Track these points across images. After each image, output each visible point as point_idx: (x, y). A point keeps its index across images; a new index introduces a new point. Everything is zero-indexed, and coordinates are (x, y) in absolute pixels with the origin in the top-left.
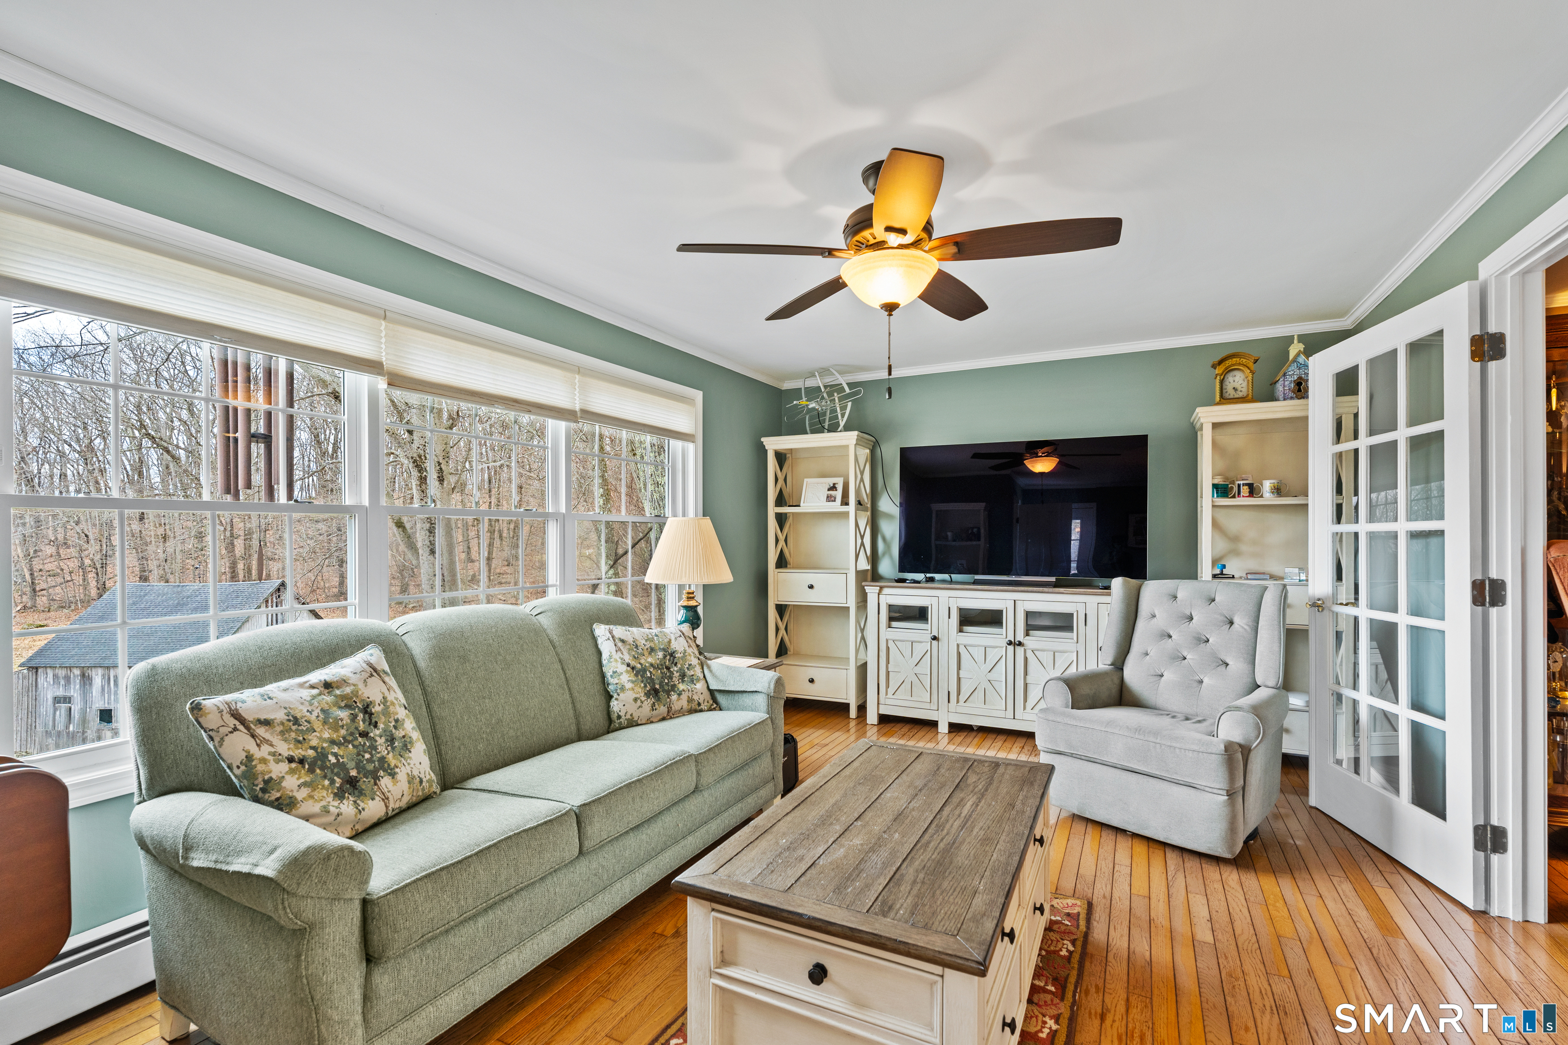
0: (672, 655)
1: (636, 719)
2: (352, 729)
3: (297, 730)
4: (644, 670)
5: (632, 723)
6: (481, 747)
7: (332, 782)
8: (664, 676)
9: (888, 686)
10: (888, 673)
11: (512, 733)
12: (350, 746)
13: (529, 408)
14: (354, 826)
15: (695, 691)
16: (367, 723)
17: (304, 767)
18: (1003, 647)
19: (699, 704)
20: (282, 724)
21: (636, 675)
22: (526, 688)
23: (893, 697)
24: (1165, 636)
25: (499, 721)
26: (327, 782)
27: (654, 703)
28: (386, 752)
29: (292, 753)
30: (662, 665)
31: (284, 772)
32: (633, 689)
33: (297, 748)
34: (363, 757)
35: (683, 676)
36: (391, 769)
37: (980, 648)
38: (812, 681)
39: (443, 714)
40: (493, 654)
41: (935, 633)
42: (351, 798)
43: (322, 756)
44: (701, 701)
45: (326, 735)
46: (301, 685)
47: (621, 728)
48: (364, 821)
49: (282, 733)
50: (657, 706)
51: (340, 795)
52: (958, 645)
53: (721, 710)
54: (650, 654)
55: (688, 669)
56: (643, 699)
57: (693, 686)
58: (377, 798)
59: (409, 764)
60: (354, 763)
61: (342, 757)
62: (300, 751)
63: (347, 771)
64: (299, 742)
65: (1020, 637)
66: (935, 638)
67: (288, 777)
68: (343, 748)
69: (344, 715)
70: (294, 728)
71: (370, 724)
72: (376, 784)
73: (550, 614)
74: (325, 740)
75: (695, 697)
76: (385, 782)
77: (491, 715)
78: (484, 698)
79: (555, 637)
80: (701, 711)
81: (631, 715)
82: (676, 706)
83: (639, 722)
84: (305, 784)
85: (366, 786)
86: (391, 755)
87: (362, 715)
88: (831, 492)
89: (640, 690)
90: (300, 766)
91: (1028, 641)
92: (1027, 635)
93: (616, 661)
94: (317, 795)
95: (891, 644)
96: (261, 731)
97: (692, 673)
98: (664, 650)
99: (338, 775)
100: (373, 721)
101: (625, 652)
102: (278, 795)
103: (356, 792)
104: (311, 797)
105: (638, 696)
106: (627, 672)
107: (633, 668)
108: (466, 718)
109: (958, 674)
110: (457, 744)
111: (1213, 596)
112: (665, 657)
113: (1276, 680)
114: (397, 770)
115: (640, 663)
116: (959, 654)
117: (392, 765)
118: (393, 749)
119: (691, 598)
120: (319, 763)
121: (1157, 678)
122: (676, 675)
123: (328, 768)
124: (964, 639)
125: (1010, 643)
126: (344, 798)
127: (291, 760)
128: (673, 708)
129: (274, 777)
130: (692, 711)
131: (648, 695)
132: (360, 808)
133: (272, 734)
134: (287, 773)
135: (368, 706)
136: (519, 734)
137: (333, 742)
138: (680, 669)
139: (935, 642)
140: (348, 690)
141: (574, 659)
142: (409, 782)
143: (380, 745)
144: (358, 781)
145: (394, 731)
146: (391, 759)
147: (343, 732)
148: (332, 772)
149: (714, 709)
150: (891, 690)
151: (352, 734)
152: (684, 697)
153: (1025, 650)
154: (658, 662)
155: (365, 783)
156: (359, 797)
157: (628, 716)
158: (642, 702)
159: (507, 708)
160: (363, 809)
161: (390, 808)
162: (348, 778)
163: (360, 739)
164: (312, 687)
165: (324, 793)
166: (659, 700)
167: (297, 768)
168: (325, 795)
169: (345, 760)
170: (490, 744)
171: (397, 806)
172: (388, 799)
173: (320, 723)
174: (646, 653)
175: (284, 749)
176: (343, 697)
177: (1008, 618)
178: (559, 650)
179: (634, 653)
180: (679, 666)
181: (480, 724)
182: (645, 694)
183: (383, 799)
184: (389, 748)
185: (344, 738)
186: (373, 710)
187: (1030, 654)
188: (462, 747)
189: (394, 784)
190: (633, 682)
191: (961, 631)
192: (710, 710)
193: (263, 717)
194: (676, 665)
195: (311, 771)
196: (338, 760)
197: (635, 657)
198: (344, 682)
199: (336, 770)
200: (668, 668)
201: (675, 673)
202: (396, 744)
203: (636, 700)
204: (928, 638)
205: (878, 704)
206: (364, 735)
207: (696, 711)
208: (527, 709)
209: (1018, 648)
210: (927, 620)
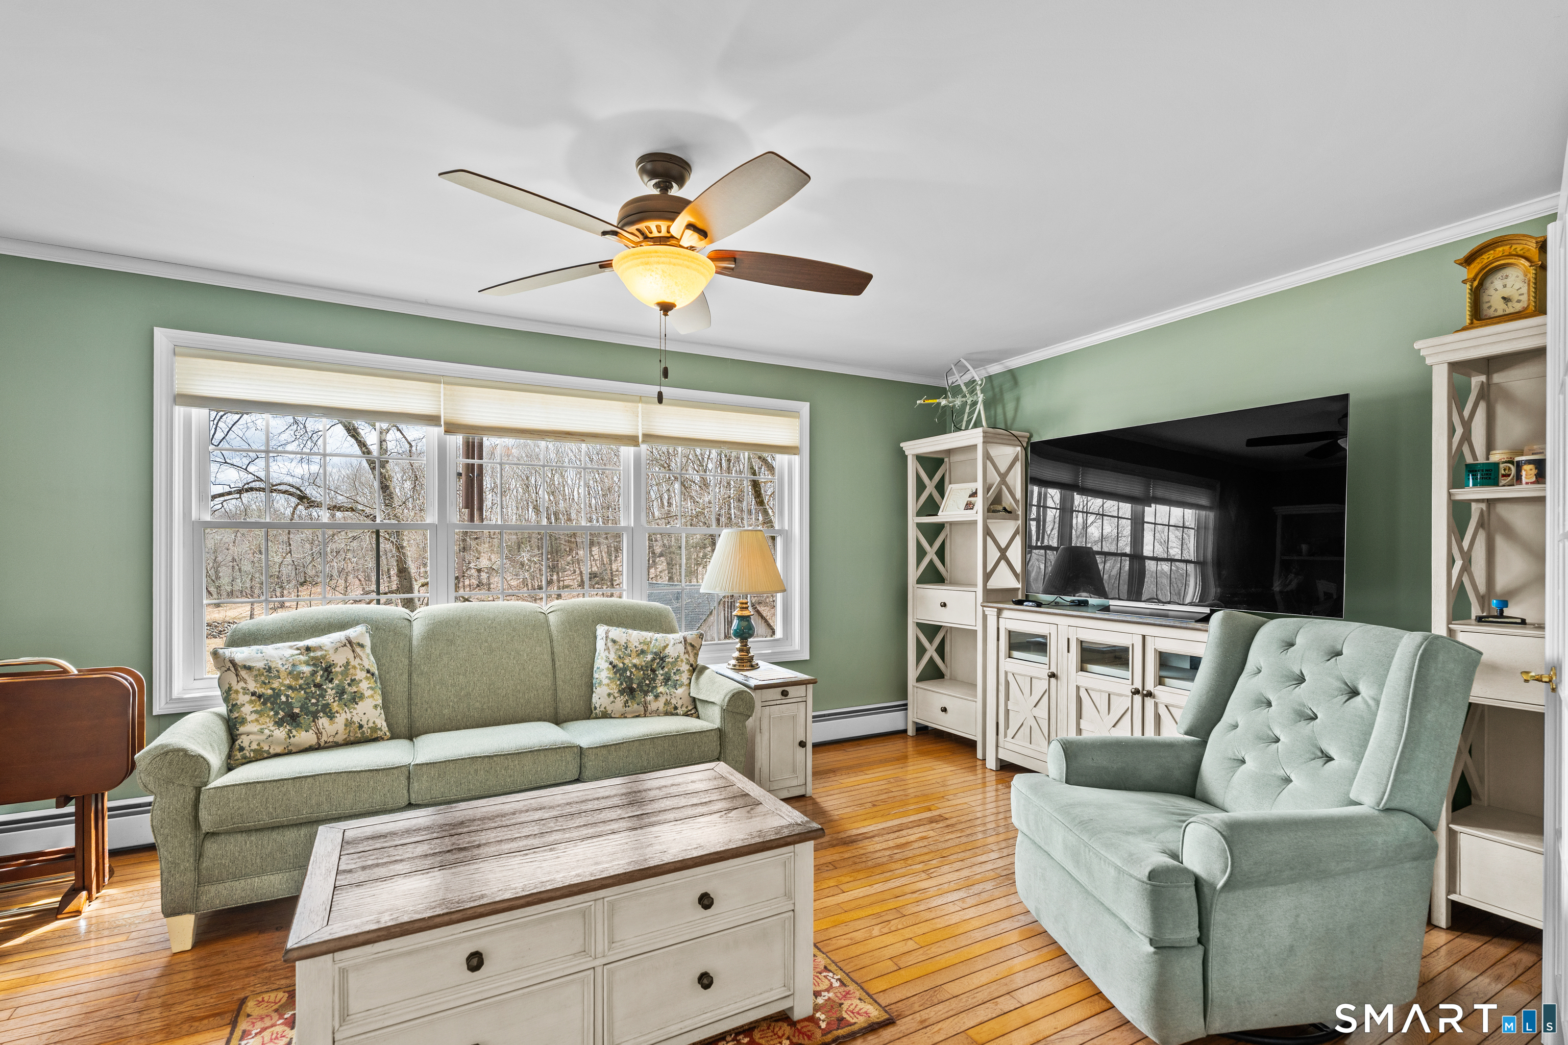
0: (662, 659)
1: (609, 712)
2: (310, 680)
3: (267, 675)
4: (625, 669)
5: (605, 715)
6: (446, 711)
7: (277, 713)
8: (646, 677)
9: (1007, 727)
10: (1007, 712)
11: (478, 705)
12: (303, 692)
13: (582, 438)
14: (288, 747)
15: (674, 695)
16: (324, 678)
17: (260, 700)
18: (1127, 696)
19: (676, 708)
20: (259, 670)
21: (615, 673)
22: (503, 671)
23: (1012, 741)
24: (1263, 702)
25: (468, 694)
26: (272, 713)
27: (627, 700)
28: (332, 700)
29: (256, 690)
30: (647, 667)
31: (246, 701)
32: (608, 685)
33: (261, 688)
34: (310, 701)
35: (667, 679)
36: (331, 714)
37: (1103, 694)
38: (944, 710)
39: (419, 682)
40: (480, 641)
41: (1053, 670)
42: (288, 726)
43: (277, 694)
44: (679, 705)
45: (287, 682)
46: (291, 647)
47: (597, 718)
48: (294, 745)
49: (256, 676)
50: (630, 704)
51: (279, 723)
52: (1078, 688)
53: (698, 717)
54: (638, 655)
55: (675, 673)
56: (616, 695)
57: (673, 690)
58: (311, 731)
59: (351, 712)
60: (300, 704)
61: (292, 698)
62: (263, 689)
63: (292, 708)
64: (265, 683)
65: (1150, 686)
66: (1053, 675)
67: (247, 705)
68: (296, 692)
69: (307, 669)
70: (265, 674)
71: (326, 679)
72: (314, 721)
73: (558, 613)
74: (284, 685)
75: (674, 701)
76: (323, 721)
77: (462, 689)
78: (459, 674)
79: (555, 632)
80: (677, 714)
81: (605, 708)
82: (653, 706)
83: (613, 716)
84: (256, 712)
85: (305, 721)
86: (336, 704)
87: (322, 672)
88: (972, 499)
89: (615, 687)
90: (258, 699)
91: (1159, 691)
92: (1160, 682)
93: (602, 658)
94: (262, 720)
95: (1011, 678)
96: (243, 673)
97: (677, 677)
98: (656, 654)
99: (283, 710)
100: (330, 677)
101: (612, 652)
102: (237, 715)
103: (294, 724)
104: (257, 720)
105: (611, 691)
106: (608, 669)
107: (614, 667)
108: (438, 687)
109: (1078, 724)
110: (425, 706)
111: (1339, 647)
112: (653, 660)
113: (1379, 795)
114: (338, 715)
115: (623, 663)
116: (1079, 701)
117: (334, 711)
118: (340, 699)
119: (743, 608)
120: (272, 699)
121: (1236, 764)
122: (660, 677)
123: (277, 703)
124: (1084, 679)
125: (1136, 692)
126: (282, 726)
127: (253, 694)
128: (649, 708)
129: (239, 703)
130: (667, 714)
131: (622, 692)
132: (291, 735)
133: (249, 676)
134: (247, 702)
135: (330, 666)
136: (485, 707)
137: (290, 687)
138: (666, 673)
139: (1052, 680)
140: (319, 654)
141: (568, 653)
142: (346, 725)
143: (329, 695)
144: (299, 717)
145: (347, 687)
146: (335, 707)
147: (301, 682)
148: (280, 707)
149: (691, 716)
150: (1011, 732)
151: (308, 684)
152: (662, 700)
153: (1156, 704)
154: (644, 664)
155: (305, 719)
156: (295, 727)
157: (602, 709)
158: (615, 698)
159: (478, 685)
160: (294, 736)
161: (322, 740)
162: (290, 713)
163: (313, 689)
164: (298, 649)
165: (268, 720)
166: (633, 698)
167: (255, 700)
168: (268, 721)
169: (294, 701)
170: (455, 711)
171: (331, 739)
172: (321, 733)
173: (286, 673)
174: (634, 654)
175: (252, 686)
176: (313, 658)
177: (1136, 658)
178: (555, 643)
179: (620, 653)
180: (666, 670)
181: (450, 694)
182: (619, 691)
183: (316, 733)
184: (337, 699)
185: (300, 686)
186: (333, 670)
187: (1162, 711)
188: (429, 710)
189: (331, 724)
190: (610, 678)
191: (1082, 669)
192: (686, 714)
193: (248, 664)
194: (662, 669)
195: (264, 704)
196: (288, 700)
197: (620, 657)
198: (320, 648)
199: (282, 706)
200: (653, 671)
201: (659, 675)
202: (345, 696)
203: (609, 695)
204: (1044, 673)
205: (997, 746)
206: (318, 686)
207: (672, 714)
208: (499, 689)
209: (1147, 700)
210: (1046, 652)
